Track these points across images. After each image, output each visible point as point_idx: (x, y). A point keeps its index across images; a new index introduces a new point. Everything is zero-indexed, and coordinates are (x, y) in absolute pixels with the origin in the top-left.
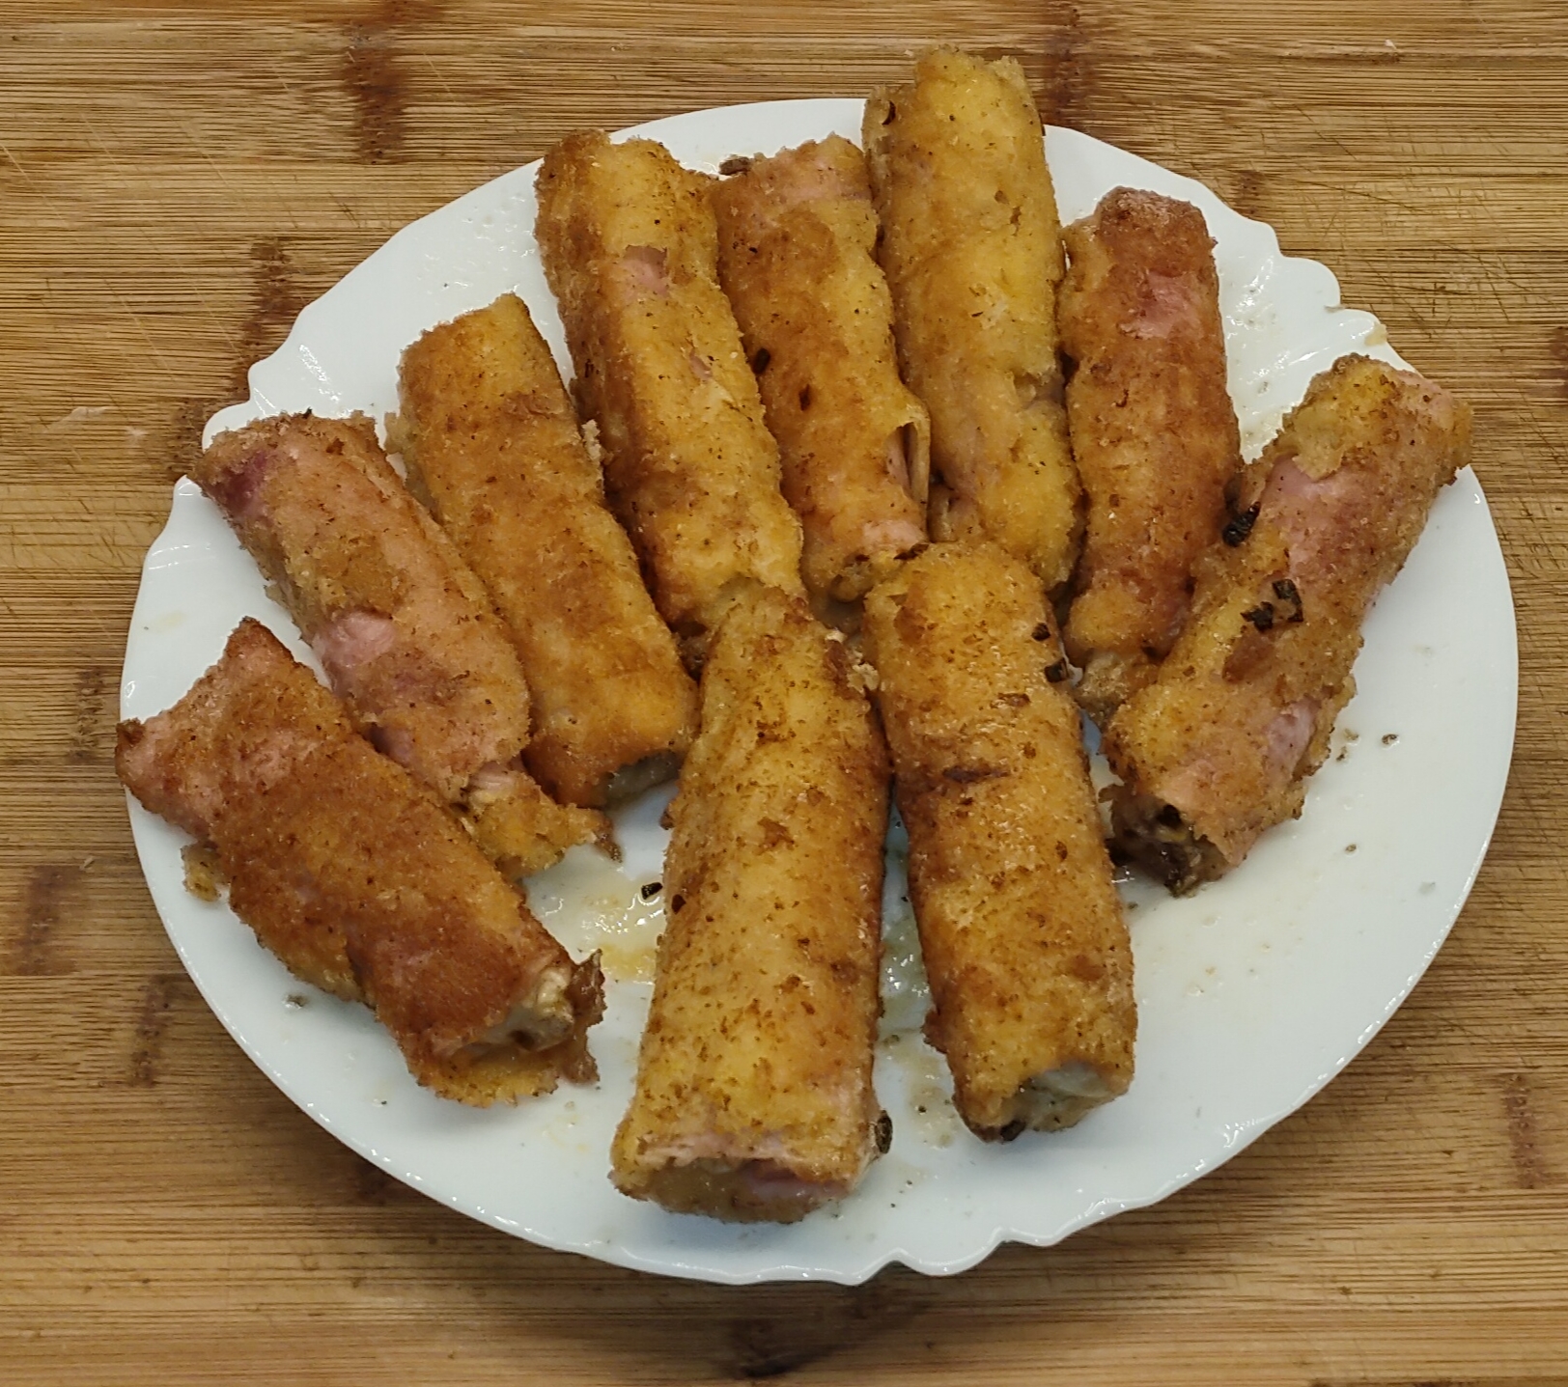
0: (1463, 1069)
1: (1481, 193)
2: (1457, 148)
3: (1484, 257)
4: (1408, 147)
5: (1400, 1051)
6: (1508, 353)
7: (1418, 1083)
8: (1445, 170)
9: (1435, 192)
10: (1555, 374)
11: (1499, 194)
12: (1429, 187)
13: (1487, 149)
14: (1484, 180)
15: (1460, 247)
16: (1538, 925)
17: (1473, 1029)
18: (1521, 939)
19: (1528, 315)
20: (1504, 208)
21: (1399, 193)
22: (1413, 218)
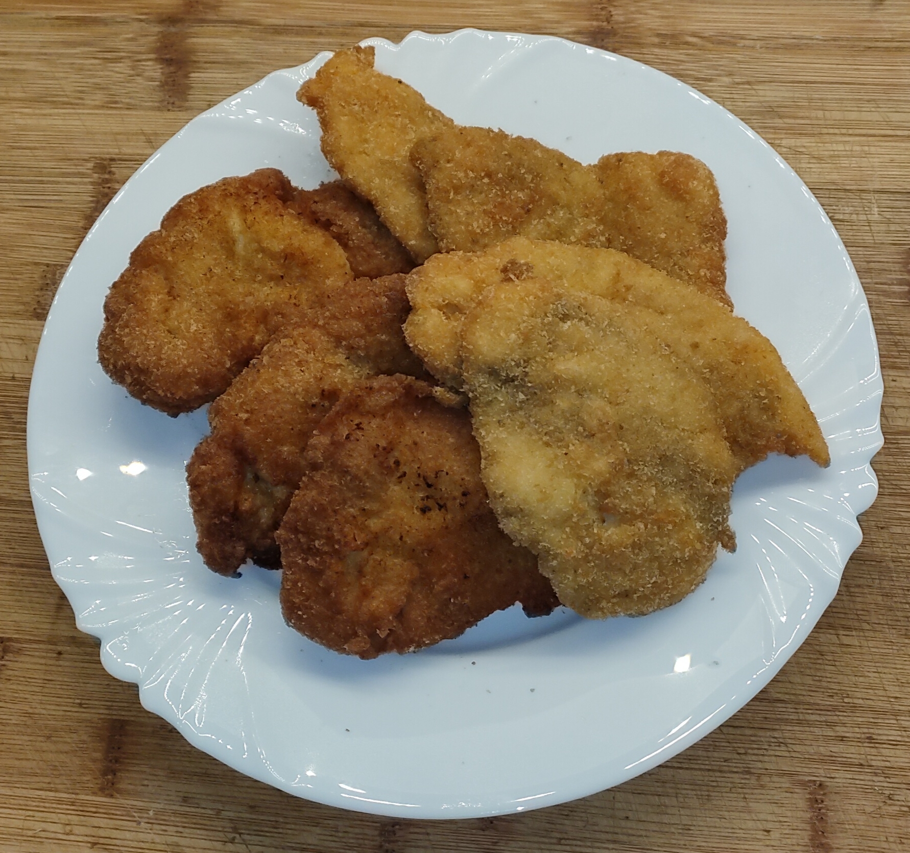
0: (783, 774)
1: (866, 148)
2: (853, 116)
3: (864, 195)
4: (820, 114)
5: (743, 757)
6: (872, 265)
7: (753, 781)
8: (844, 131)
9: (835, 147)
10: (901, 282)
11: (880, 150)
12: (831, 143)
13: (875, 117)
14: (870, 139)
15: (848, 187)
16: (846, 677)
17: (793, 747)
18: (833, 686)
19: (889, 239)
20: (881, 160)
21: (810, 147)
22: (818, 165)
